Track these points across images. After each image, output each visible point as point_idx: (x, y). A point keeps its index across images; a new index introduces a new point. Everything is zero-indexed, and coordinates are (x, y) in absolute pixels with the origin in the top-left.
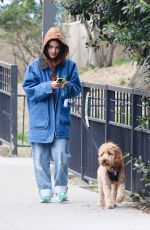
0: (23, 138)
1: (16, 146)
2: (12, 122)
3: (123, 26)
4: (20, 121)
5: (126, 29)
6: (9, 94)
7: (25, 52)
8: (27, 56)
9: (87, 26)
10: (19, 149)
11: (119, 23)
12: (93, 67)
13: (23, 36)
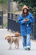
0: (4, 25)
1: (3, 26)
2: (2, 22)
3: (24, 3)
4: (4, 22)
5: (24, 4)
6: (1, 16)
7: (4, 8)
8: (5, 9)
9: (17, 3)
10: (3, 27)
11: (23, 3)
12: (18, 11)
13: (4, 5)
